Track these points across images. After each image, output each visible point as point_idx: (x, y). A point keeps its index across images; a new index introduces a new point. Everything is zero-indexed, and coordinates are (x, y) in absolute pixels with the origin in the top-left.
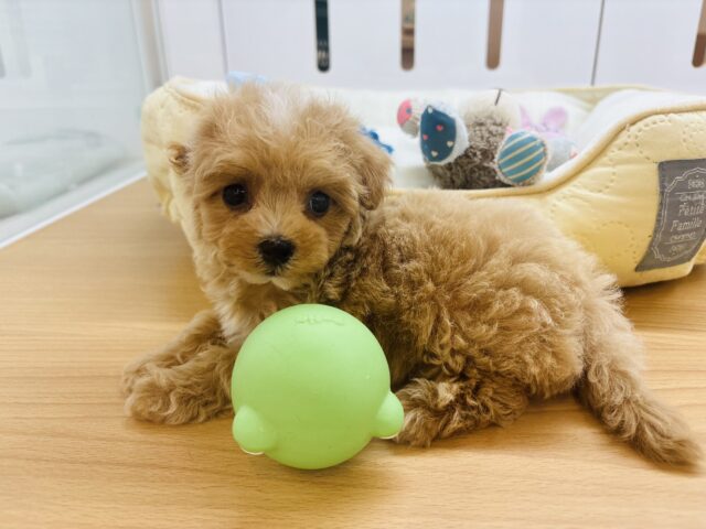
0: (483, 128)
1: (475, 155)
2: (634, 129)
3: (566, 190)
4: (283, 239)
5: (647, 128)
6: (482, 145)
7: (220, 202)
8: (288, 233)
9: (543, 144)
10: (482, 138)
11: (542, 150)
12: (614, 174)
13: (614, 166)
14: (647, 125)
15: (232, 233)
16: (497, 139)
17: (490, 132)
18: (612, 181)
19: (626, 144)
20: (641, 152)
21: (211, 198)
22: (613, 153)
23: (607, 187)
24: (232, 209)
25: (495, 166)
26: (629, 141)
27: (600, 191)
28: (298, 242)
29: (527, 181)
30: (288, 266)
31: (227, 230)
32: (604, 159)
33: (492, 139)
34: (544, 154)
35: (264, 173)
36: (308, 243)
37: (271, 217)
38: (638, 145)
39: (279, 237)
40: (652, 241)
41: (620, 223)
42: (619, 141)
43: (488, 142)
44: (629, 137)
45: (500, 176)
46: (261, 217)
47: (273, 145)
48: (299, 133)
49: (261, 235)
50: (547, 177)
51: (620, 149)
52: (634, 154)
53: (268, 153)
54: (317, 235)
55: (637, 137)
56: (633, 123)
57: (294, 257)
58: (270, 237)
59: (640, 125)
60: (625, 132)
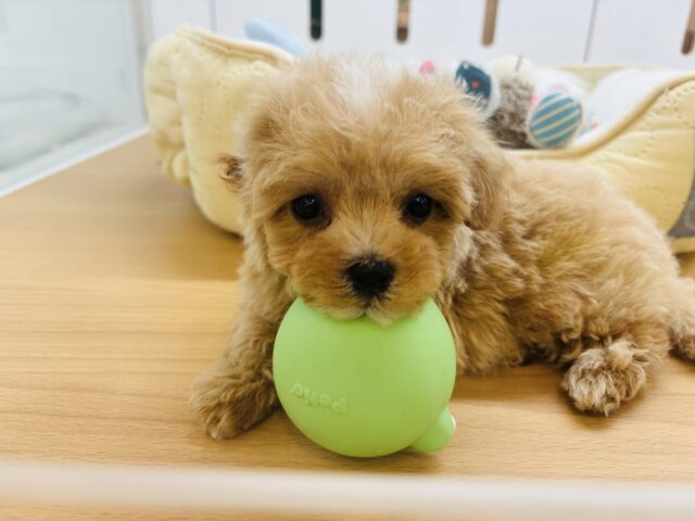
0: (510, 92)
1: (502, 117)
2: (673, 93)
3: (601, 154)
4: (379, 259)
5: (685, 93)
6: (510, 108)
7: (290, 217)
8: (385, 250)
9: (579, 107)
10: (509, 100)
11: (577, 112)
12: (652, 138)
13: (652, 130)
14: (686, 90)
15: (311, 258)
16: (525, 103)
17: (519, 97)
18: (650, 145)
19: (664, 108)
20: (680, 117)
21: (277, 216)
22: (651, 117)
23: (644, 152)
24: (306, 226)
25: (527, 130)
26: (668, 105)
27: (637, 156)
28: (399, 260)
29: (559, 144)
30: (388, 295)
31: (302, 254)
32: (641, 124)
33: (519, 103)
34: (579, 117)
35: (343, 176)
36: (413, 261)
37: (358, 231)
38: (676, 110)
39: (372, 257)
40: (686, 209)
41: (656, 188)
42: (658, 105)
43: (516, 105)
44: (668, 101)
45: (531, 139)
46: (346, 233)
47: (355, 137)
48: (392, 118)
49: (347, 257)
50: (580, 141)
51: (658, 113)
52: (673, 118)
53: (349, 150)
54: (424, 248)
55: (675, 101)
56: (672, 87)
57: (395, 282)
58: (362, 258)
59: (679, 89)
60: (663, 97)
